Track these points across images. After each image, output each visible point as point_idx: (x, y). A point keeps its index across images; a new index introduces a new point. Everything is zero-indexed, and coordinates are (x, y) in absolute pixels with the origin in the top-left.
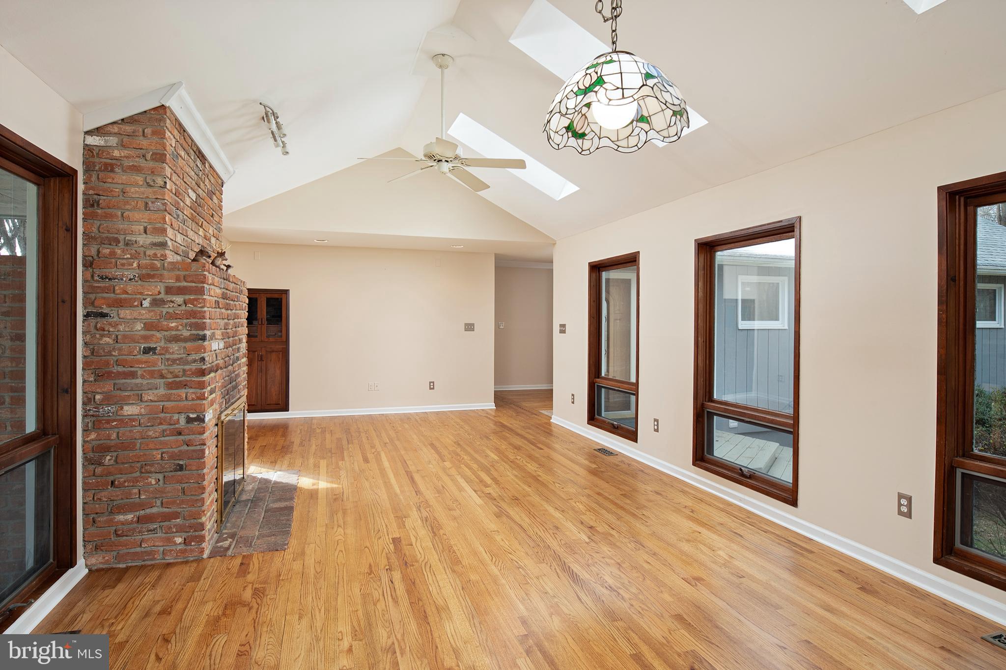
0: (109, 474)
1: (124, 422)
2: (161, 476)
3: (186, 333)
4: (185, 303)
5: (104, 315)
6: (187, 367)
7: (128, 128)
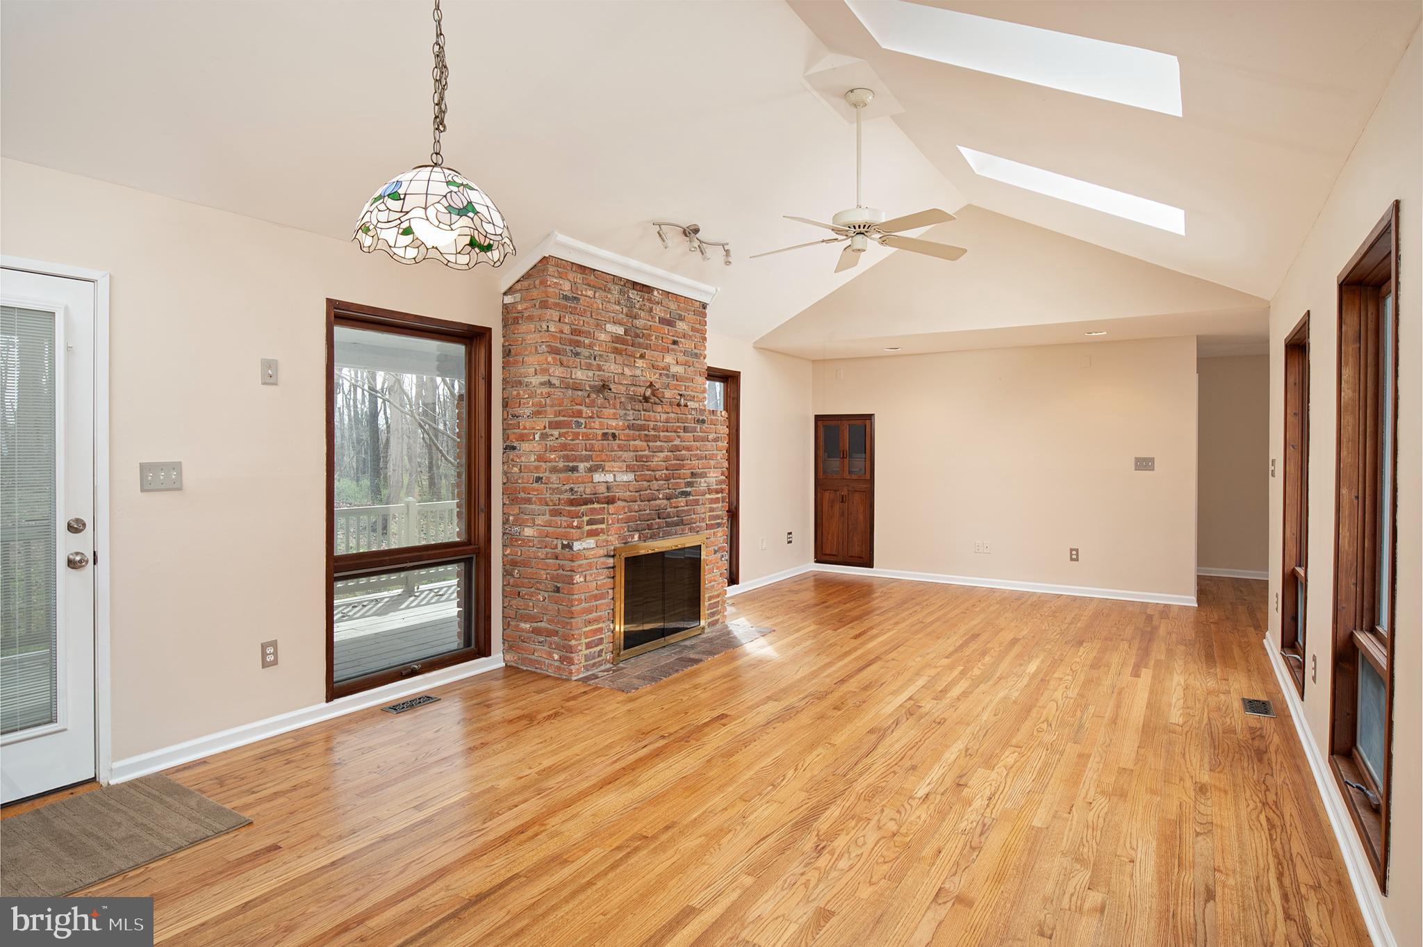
0: (517, 586)
1: (526, 542)
2: (546, 595)
3: (561, 464)
4: (560, 435)
5: (514, 448)
7: (526, 283)
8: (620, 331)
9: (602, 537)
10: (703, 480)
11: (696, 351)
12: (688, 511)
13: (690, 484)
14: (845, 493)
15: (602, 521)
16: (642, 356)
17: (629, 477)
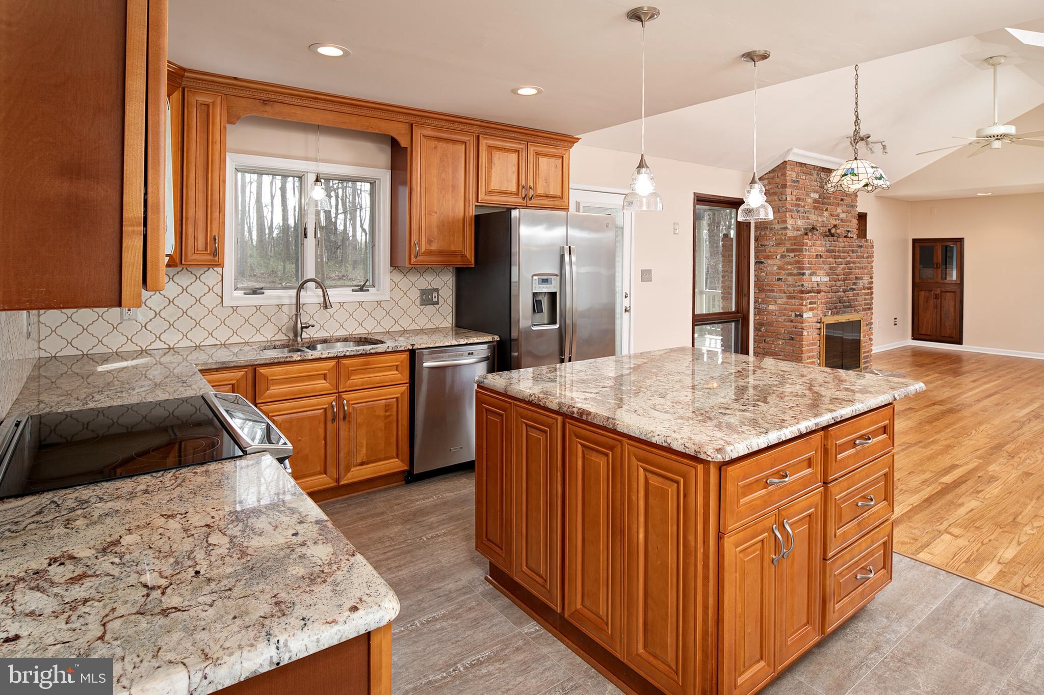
0: (764, 336)
1: (770, 313)
2: (784, 341)
3: (795, 272)
4: (795, 256)
5: (762, 263)
6: (795, 289)
7: (771, 175)
8: (816, 196)
9: (815, 311)
10: (861, 281)
11: (853, 204)
12: (854, 299)
13: (855, 284)
14: (938, 291)
15: (815, 303)
16: (827, 210)
17: (826, 279)
